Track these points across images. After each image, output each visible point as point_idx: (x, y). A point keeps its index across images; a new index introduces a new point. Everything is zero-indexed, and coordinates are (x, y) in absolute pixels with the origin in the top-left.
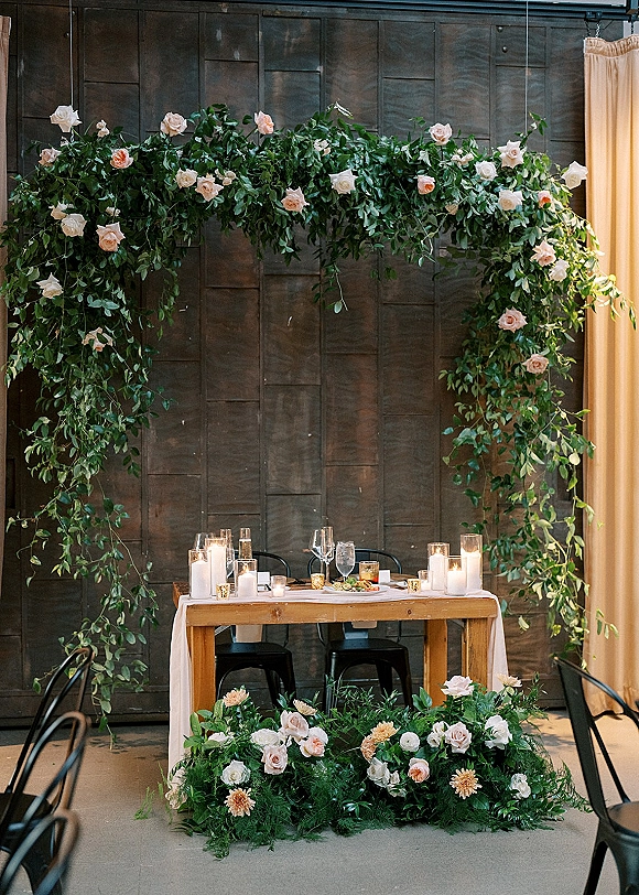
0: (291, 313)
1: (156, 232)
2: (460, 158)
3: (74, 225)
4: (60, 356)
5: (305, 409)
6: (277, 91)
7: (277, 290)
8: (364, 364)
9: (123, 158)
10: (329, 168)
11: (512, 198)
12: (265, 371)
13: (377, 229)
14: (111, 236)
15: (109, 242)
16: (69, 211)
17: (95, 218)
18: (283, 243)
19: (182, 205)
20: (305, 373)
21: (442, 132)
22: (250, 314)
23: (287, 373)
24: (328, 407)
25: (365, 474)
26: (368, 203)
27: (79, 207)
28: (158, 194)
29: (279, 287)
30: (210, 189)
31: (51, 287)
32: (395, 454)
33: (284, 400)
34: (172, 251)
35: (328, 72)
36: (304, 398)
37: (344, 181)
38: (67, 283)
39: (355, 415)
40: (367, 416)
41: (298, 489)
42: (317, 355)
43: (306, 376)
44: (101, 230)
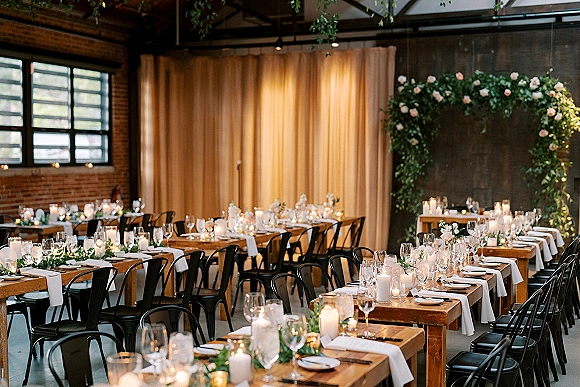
1: (428, 109)
2: (522, 83)
3: (404, 110)
5: (486, 161)
6: (479, 60)
8: (506, 147)
9: (417, 90)
10: (478, 88)
11: (538, 95)
14: (414, 112)
15: (414, 114)
16: (404, 105)
21: (514, 76)
22: (469, 132)
23: (480, 150)
25: (506, 183)
27: (406, 104)
28: (428, 99)
30: (440, 98)
31: (400, 127)
33: (479, 159)
34: (435, 115)
35: (496, 52)
36: (486, 158)
37: (484, 92)
38: (403, 125)
39: (503, 164)
40: (507, 164)
41: (483, 187)
42: (490, 144)
43: (486, 151)
44: (412, 111)
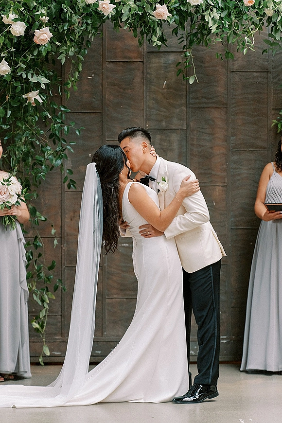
0: (165, 78)
1: (71, 31)
3: (18, 29)
4: (9, 112)
5: (175, 146)
7: (156, 62)
8: (217, 115)
12: (148, 119)
13: (218, 28)
14: (43, 35)
15: (43, 40)
16: (16, 20)
17: (32, 24)
18: (155, 39)
19: (89, 15)
20: (175, 121)
22: (137, 80)
23: (161, 121)
24: (192, 145)
25: (218, 192)
26: (212, 10)
27: (21, 18)
28: (73, 8)
29: (156, 60)
30: (107, 8)
31: (3, 68)
32: (239, 177)
33: (161, 140)
34: (81, 43)
36: (175, 137)
39: (210, 150)
40: (219, 151)
42: (184, 108)
43: (175, 123)
44: (37, 32)
